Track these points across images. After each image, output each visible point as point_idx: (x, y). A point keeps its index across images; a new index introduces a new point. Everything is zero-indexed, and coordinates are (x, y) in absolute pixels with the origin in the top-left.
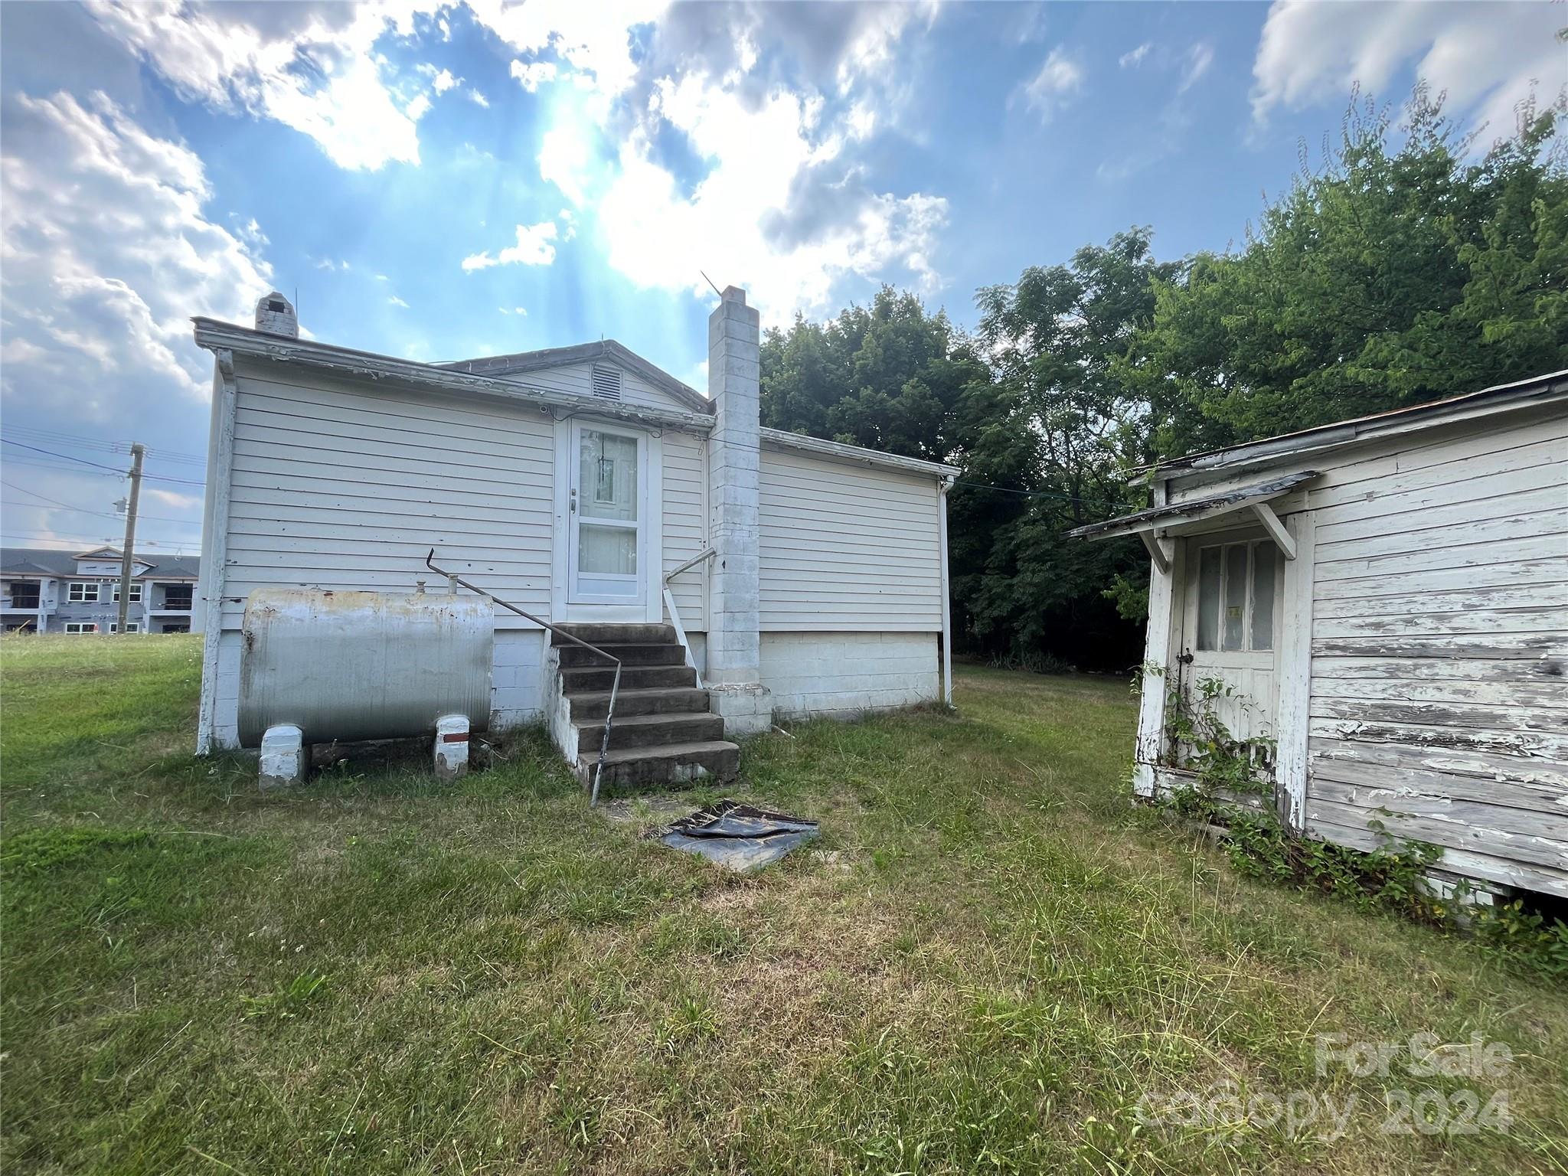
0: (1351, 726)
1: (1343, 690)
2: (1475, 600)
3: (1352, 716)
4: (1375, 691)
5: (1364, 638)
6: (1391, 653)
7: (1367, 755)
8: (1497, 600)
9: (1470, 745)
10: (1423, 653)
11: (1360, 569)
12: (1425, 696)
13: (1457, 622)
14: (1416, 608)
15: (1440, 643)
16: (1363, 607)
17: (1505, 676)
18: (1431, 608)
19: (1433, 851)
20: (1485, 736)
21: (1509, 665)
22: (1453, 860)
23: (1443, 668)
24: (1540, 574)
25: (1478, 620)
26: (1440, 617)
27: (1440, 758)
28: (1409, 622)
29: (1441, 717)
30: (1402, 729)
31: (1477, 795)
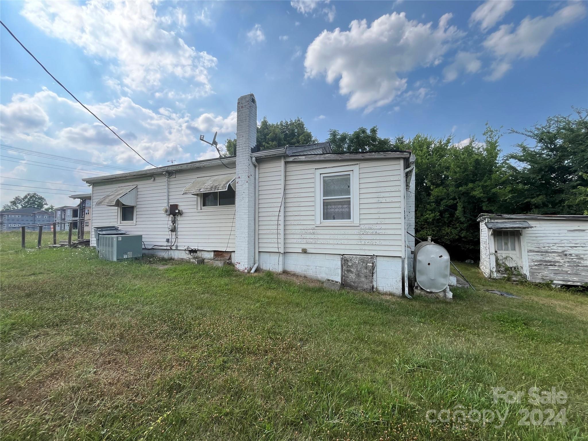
0: (536, 263)
1: (533, 258)
2: (554, 245)
3: (536, 262)
4: (539, 258)
5: (537, 249)
6: (542, 252)
7: (539, 268)
8: (557, 245)
9: (555, 265)
10: (547, 252)
11: (534, 238)
12: (548, 259)
13: (551, 248)
14: (545, 245)
15: (549, 251)
16: (535, 244)
17: (559, 256)
18: (547, 245)
19: (552, 281)
20: (557, 264)
21: (560, 254)
22: (555, 282)
23: (550, 254)
24: (563, 242)
25: (554, 247)
26: (549, 247)
27: (551, 268)
28: (544, 247)
29: (550, 262)
30: (544, 264)
31: (557, 272)
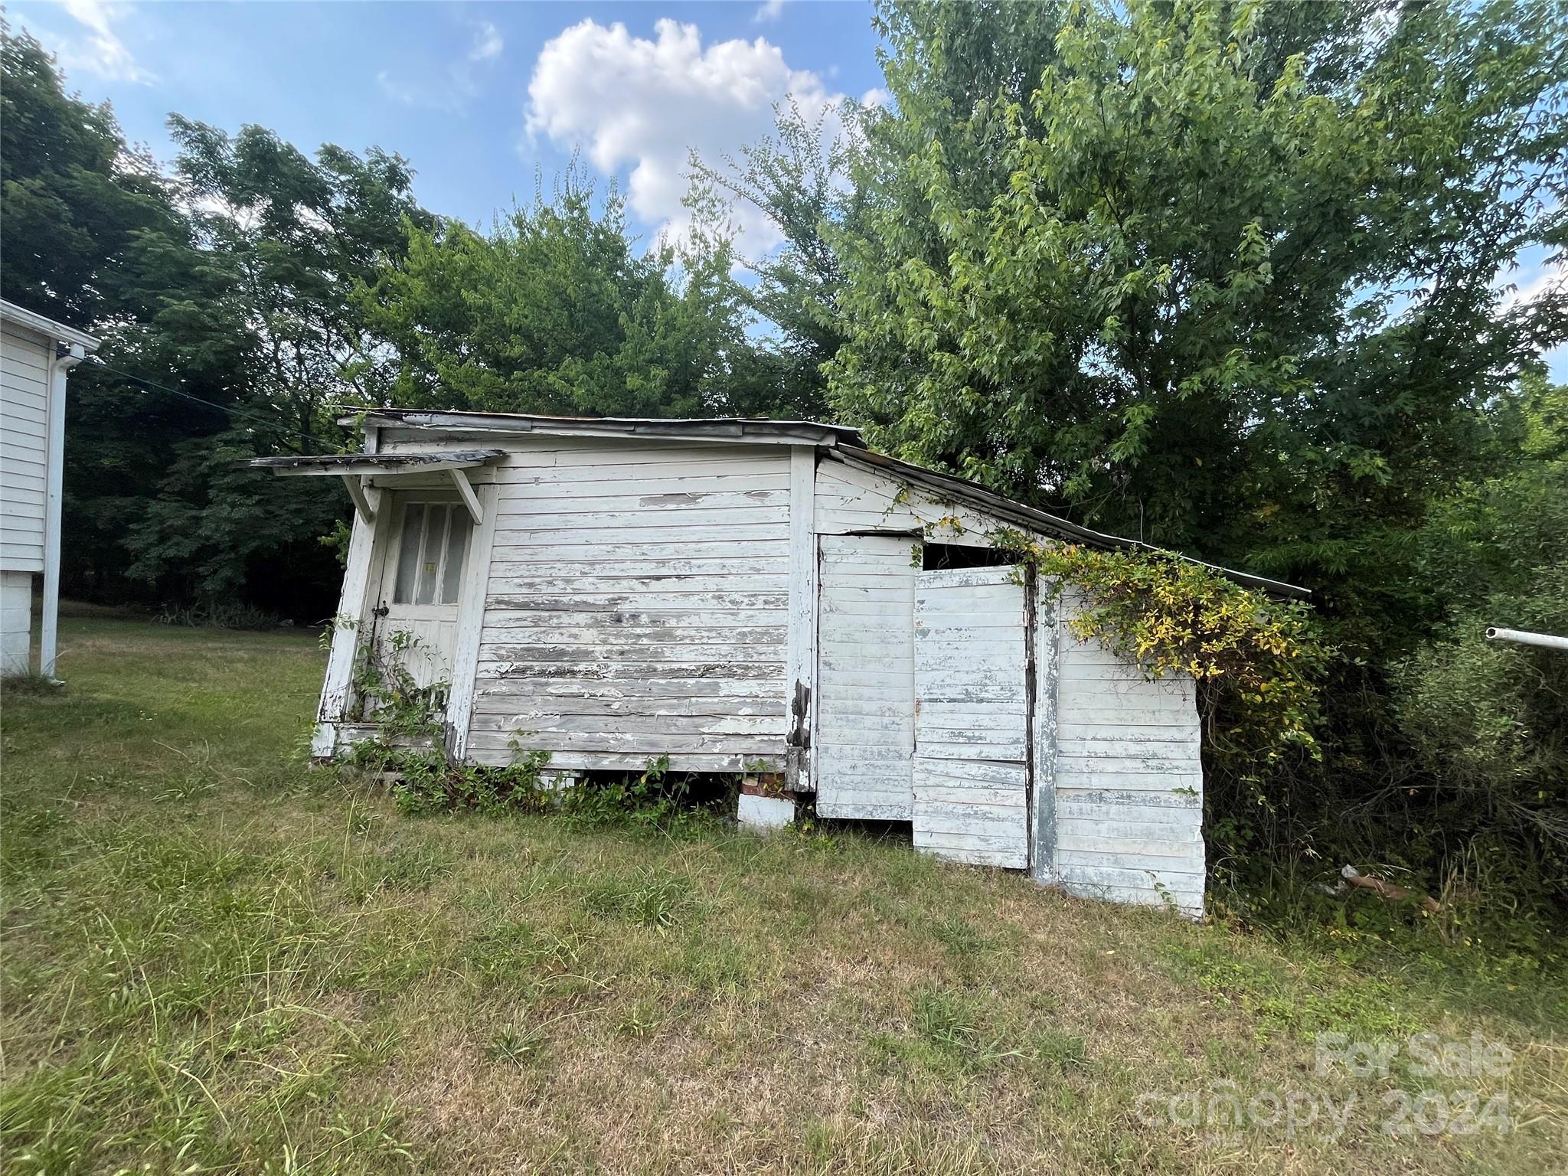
0: (506, 666)
1: (504, 637)
2: (587, 569)
3: (507, 659)
4: (523, 637)
5: (521, 595)
6: (537, 607)
7: (514, 689)
8: (598, 570)
9: (573, 673)
10: (555, 607)
11: (524, 539)
12: (554, 640)
13: (577, 585)
14: (554, 573)
15: (565, 599)
16: (523, 570)
17: (597, 624)
18: (562, 574)
19: (545, 755)
20: (582, 667)
21: (599, 616)
22: (557, 760)
23: (565, 618)
24: (621, 553)
25: (585, 584)
26: (568, 581)
27: (558, 686)
28: (550, 583)
29: (559, 654)
30: (537, 666)
31: (574, 709)
